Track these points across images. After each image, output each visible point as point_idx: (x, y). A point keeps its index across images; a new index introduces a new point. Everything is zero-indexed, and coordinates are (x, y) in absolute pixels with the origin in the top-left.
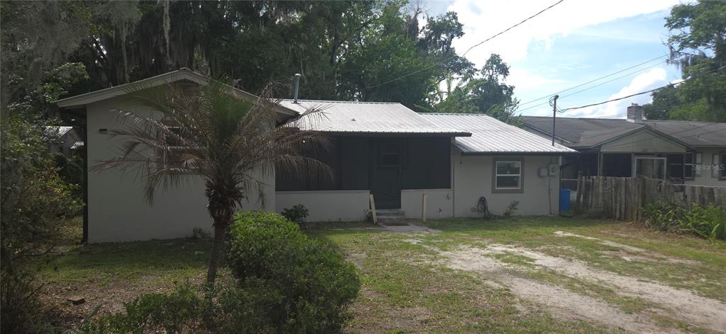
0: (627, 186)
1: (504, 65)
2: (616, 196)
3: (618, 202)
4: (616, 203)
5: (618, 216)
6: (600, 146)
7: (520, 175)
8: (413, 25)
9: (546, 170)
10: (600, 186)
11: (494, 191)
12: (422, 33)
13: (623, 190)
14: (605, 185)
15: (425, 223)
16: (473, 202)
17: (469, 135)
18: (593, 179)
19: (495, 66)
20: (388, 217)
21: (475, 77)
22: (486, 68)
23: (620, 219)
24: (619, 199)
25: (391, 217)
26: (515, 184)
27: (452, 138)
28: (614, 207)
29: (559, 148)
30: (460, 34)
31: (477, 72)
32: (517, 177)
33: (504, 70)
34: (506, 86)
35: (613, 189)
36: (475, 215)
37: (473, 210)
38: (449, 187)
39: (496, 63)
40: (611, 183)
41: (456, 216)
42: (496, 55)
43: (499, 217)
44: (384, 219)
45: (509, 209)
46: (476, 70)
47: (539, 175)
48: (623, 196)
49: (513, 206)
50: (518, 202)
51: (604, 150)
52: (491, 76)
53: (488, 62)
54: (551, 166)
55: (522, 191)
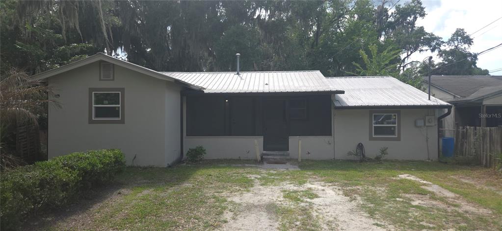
0: (491, 136)
1: (468, 37)
2: (483, 144)
3: (485, 151)
4: (483, 151)
5: (484, 163)
6: (482, 99)
8: (383, 12)
9: (423, 121)
10: (472, 135)
11: (371, 139)
12: (391, 17)
13: (488, 139)
14: (475, 134)
15: (299, 163)
16: (353, 148)
17: (343, 92)
18: (467, 128)
19: (460, 38)
20: (273, 157)
21: (442, 48)
22: (452, 39)
23: (486, 166)
24: (485, 147)
25: (275, 157)
26: (393, 133)
27: (332, 95)
28: (482, 155)
29: (435, 101)
30: (423, 15)
31: (444, 44)
32: (394, 127)
33: (468, 41)
34: (471, 54)
35: (481, 138)
36: (352, 157)
37: (350, 153)
38: (330, 135)
39: (461, 36)
40: (480, 132)
41: (336, 158)
42: (460, 29)
43: (370, 160)
44: (269, 159)
45: (381, 154)
46: (443, 42)
47: (416, 126)
48: (488, 145)
49: (384, 151)
50: (387, 148)
51: (486, 102)
52: (456, 47)
53: (454, 35)
54: (427, 118)
55: (398, 139)
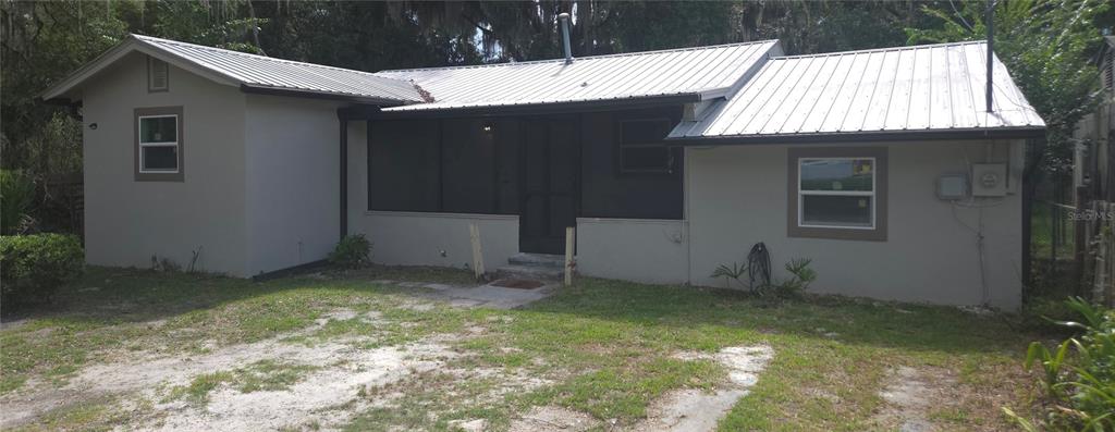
7: (872, 193)
9: (961, 180)
11: (794, 231)
16: (736, 255)
26: (862, 216)
32: (866, 199)
38: (680, 216)
41: (692, 284)
44: (511, 273)
47: (939, 196)
54: (978, 169)
55: (880, 235)
